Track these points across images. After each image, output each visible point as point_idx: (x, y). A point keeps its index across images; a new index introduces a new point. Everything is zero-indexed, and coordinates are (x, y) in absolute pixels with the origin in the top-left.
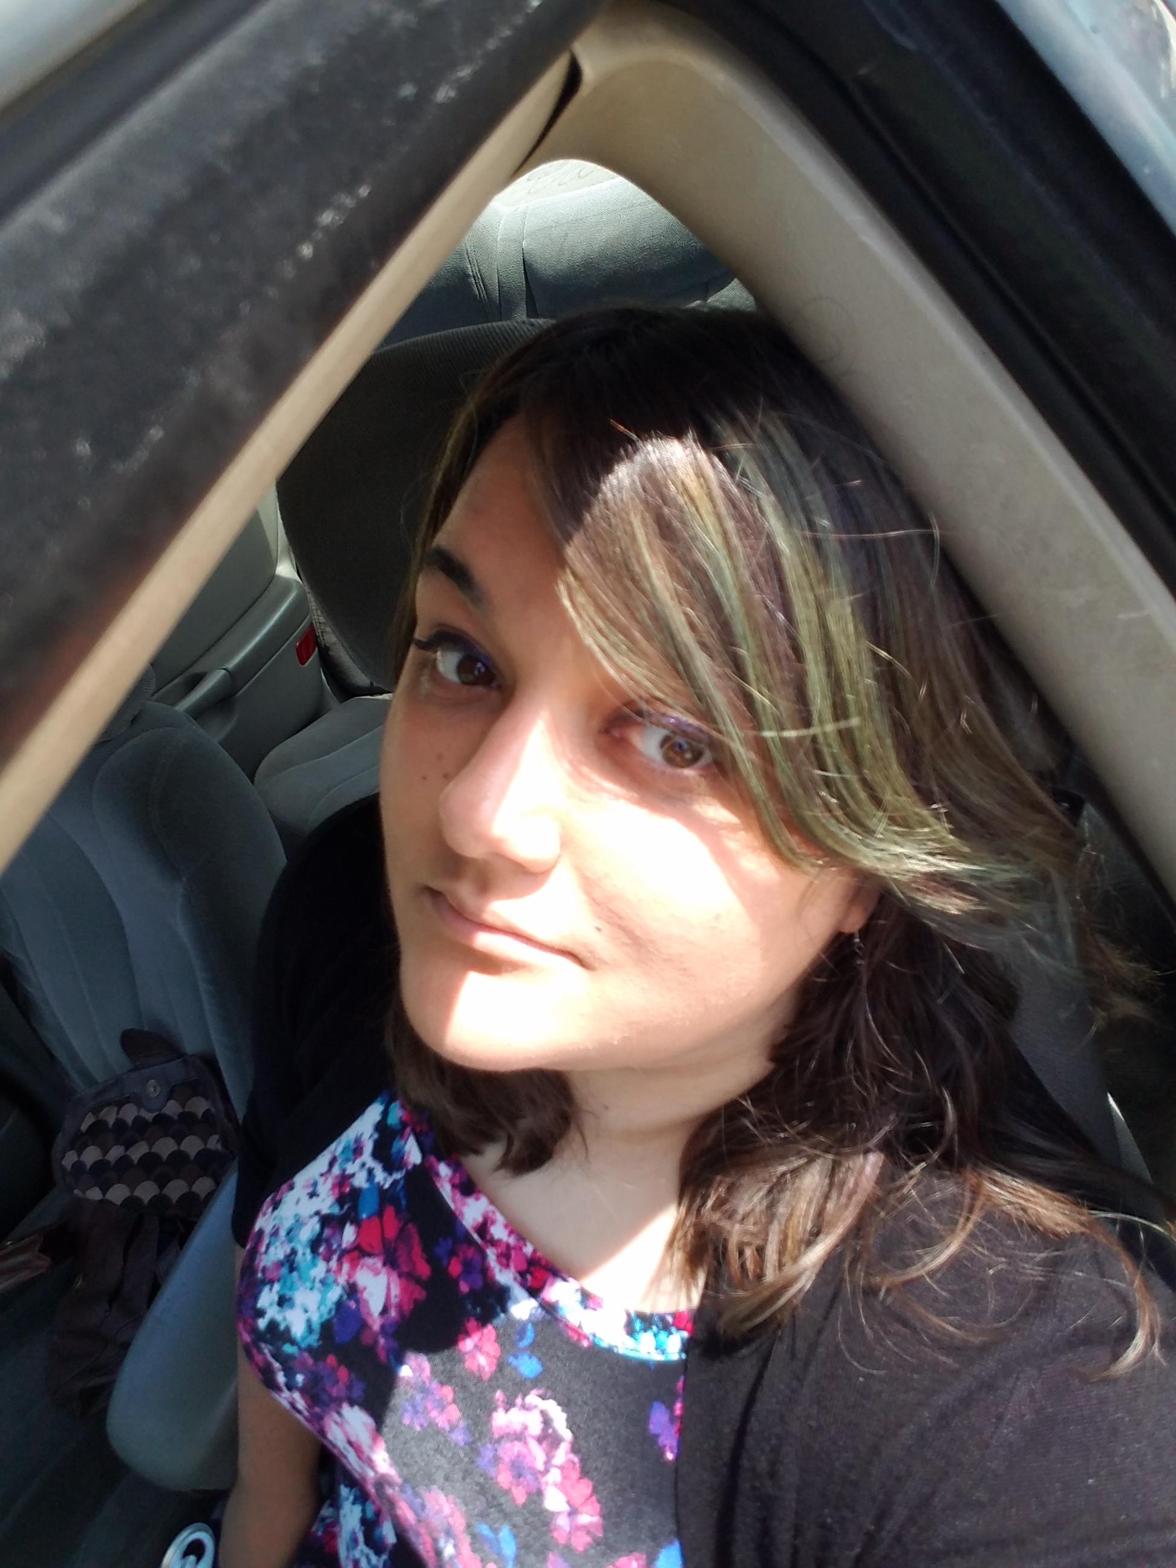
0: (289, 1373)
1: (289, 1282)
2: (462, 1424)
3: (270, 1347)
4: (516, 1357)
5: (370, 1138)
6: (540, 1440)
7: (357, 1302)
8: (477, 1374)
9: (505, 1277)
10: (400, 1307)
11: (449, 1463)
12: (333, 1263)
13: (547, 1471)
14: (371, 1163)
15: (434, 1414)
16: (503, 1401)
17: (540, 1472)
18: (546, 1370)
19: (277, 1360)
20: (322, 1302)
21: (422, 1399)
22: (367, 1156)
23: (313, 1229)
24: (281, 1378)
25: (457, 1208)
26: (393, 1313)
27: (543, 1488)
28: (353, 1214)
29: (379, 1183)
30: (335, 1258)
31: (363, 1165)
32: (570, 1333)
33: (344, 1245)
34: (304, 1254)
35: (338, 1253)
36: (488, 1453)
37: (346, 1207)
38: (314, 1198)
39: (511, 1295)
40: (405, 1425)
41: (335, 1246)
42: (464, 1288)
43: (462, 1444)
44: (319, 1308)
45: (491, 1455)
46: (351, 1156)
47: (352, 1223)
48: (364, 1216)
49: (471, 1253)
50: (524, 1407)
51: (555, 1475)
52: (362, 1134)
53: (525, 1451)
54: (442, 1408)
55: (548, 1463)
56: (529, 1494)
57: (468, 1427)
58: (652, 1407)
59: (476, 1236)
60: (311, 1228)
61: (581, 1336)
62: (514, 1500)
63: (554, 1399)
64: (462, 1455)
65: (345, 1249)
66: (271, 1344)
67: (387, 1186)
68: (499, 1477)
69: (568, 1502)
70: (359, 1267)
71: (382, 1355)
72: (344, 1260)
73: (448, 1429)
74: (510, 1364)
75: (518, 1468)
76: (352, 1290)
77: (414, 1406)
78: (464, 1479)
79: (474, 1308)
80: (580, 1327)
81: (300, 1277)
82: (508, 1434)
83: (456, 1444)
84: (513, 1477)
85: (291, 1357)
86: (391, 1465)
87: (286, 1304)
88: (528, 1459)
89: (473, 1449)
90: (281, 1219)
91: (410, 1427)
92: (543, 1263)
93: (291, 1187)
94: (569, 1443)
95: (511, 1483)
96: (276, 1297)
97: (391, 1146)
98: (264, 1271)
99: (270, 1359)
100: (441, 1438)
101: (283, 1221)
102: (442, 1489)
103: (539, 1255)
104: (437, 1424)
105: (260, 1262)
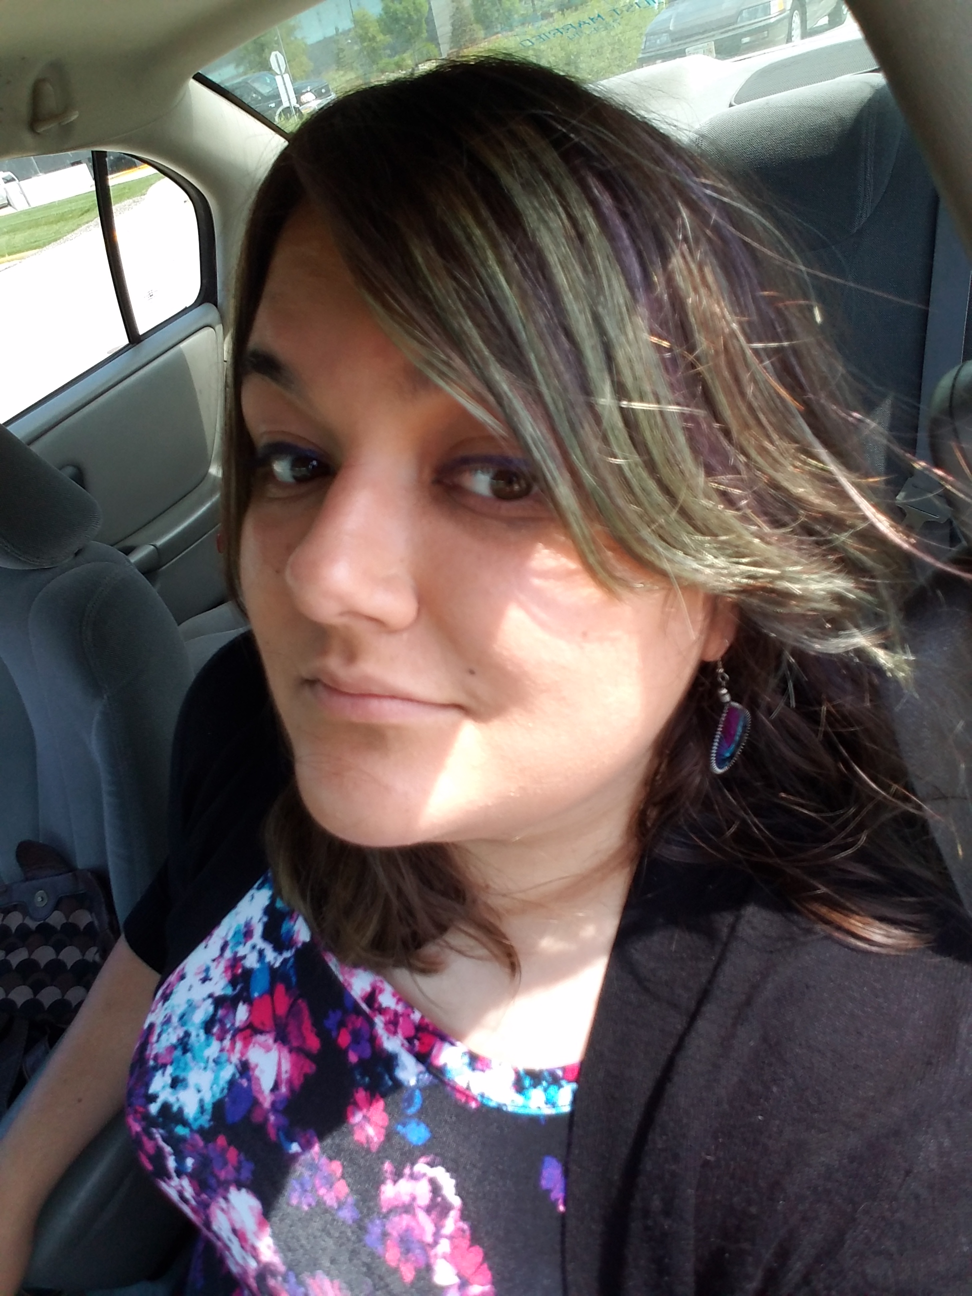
0: (180, 1160)
1: (182, 1065)
2: (351, 1200)
3: (161, 1131)
4: (404, 1125)
5: (259, 921)
6: (428, 1210)
7: (249, 1080)
8: (366, 1146)
9: (392, 1044)
10: (290, 1082)
11: (335, 1244)
12: (227, 1043)
13: (436, 1243)
14: (261, 944)
15: (322, 1191)
16: (391, 1173)
17: (429, 1245)
18: (433, 1137)
19: (168, 1144)
20: (215, 1081)
21: (311, 1176)
22: (257, 938)
24: (171, 1163)
25: (345, 980)
26: (284, 1089)
27: (432, 1261)
28: (245, 994)
29: (269, 963)
30: (229, 1037)
31: (254, 947)
32: (458, 1096)
33: (237, 1024)
34: (198, 1036)
35: (231, 1032)
36: (375, 1229)
37: (239, 987)
38: (207, 983)
39: (399, 1062)
40: (292, 1206)
41: (228, 1026)
42: (353, 1058)
43: (350, 1222)
44: (211, 1087)
45: (379, 1231)
46: (243, 940)
47: (244, 1003)
48: (256, 995)
49: (359, 1022)
50: (413, 1177)
51: (444, 1246)
52: (252, 918)
53: (413, 1224)
54: (331, 1185)
55: (437, 1235)
56: (418, 1270)
57: (356, 1205)
58: (543, 1162)
59: (364, 1006)
60: (205, 1010)
61: (469, 1097)
62: (401, 1278)
63: (443, 1166)
64: (350, 1234)
65: (238, 1028)
66: (163, 1128)
67: (277, 965)
68: (387, 1256)
69: (459, 1275)
70: (251, 1045)
71: (272, 1133)
72: (237, 1038)
73: (336, 1206)
74: (398, 1133)
75: (406, 1242)
76: (245, 1068)
77: (302, 1185)
78: (351, 1260)
79: (363, 1076)
80: (468, 1088)
81: (194, 1058)
82: (397, 1207)
83: (344, 1223)
84: (401, 1253)
85: (183, 1139)
86: (275, 1252)
87: (180, 1084)
88: (417, 1232)
89: (361, 1227)
90: (173, 1007)
91: (298, 1208)
92: (431, 1028)
93: (182, 977)
94: (459, 1210)
95: (399, 1260)
96: (168, 1080)
97: (280, 927)
98: (156, 1058)
99: (162, 1143)
100: (328, 1217)
101: (176, 1008)
102: (328, 1273)
103: (427, 1020)
104: (325, 1203)
105: (152, 1050)
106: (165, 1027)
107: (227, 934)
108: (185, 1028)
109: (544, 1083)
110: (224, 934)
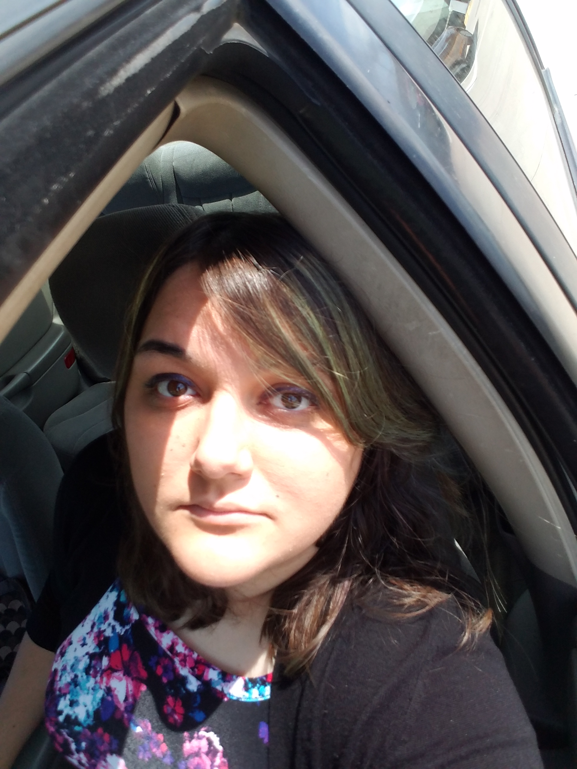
0: (78, 743)
1: (75, 694)
2: (169, 753)
3: (66, 730)
4: (192, 712)
5: (112, 610)
6: (207, 754)
7: (112, 696)
8: (174, 725)
9: (184, 671)
10: (133, 696)
12: (98, 678)
14: (113, 623)
15: (154, 750)
16: (188, 737)
18: (207, 717)
19: (71, 737)
20: (94, 699)
21: (148, 743)
22: (111, 620)
23: (86, 662)
24: (73, 747)
25: (158, 639)
26: (130, 700)
28: (106, 651)
29: (118, 632)
30: (99, 675)
31: (109, 625)
32: (218, 695)
33: (103, 668)
34: (82, 676)
35: (100, 672)
36: (182, 766)
37: (102, 648)
38: (85, 646)
39: (189, 681)
40: (140, 760)
41: (98, 669)
42: (165, 680)
43: (169, 764)
44: (92, 703)
45: (184, 766)
46: (103, 621)
47: (106, 656)
49: (166, 662)
50: (199, 738)
52: (108, 609)
53: (200, 761)
54: (158, 746)
55: (212, 766)
57: (172, 754)
58: (259, 725)
59: (169, 653)
60: (84, 662)
61: (223, 696)
63: (213, 731)
65: (104, 670)
66: (67, 729)
67: (122, 634)
70: (111, 678)
71: (126, 723)
72: (104, 675)
73: (162, 757)
74: (190, 717)
76: (109, 691)
77: (144, 748)
79: (170, 689)
80: (223, 692)
81: (81, 689)
82: (192, 753)
83: (167, 765)
85: (79, 733)
87: (74, 704)
88: (202, 765)
89: (175, 766)
90: (67, 661)
91: (143, 760)
92: (203, 661)
93: (70, 643)
94: (222, 752)
96: (68, 702)
97: (123, 612)
98: (60, 690)
99: (67, 737)
100: (159, 763)
101: (68, 662)
103: (201, 657)
104: (156, 756)
105: (57, 686)
106: (63, 672)
107: (94, 619)
108: (75, 673)
109: (258, 685)
110: (93, 619)
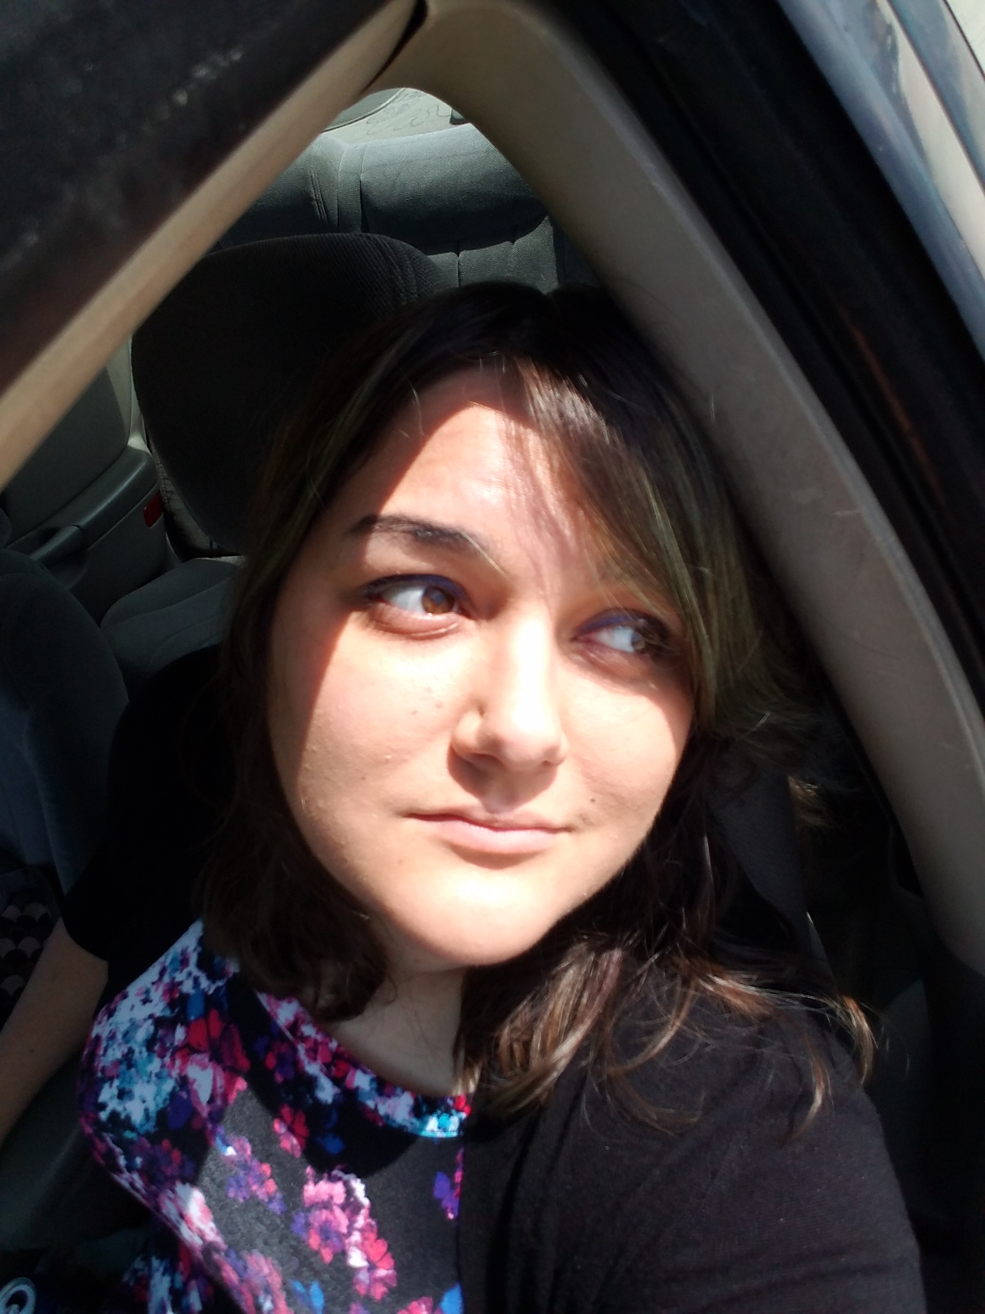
0: (130, 1158)
1: (127, 1077)
2: (279, 1195)
3: (112, 1135)
4: (323, 1137)
5: (195, 950)
6: (343, 1207)
7: (188, 1092)
8: (291, 1153)
9: (313, 1068)
10: (224, 1096)
11: (268, 1230)
12: (167, 1059)
13: (349, 1234)
14: (196, 972)
15: (255, 1187)
16: (312, 1177)
17: (343, 1235)
18: (347, 1149)
19: (118, 1146)
20: (158, 1093)
21: (245, 1174)
22: (192, 967)
23: (148, 1030)
24: (122, 1161)
25: (272, 1010)
26: (218, 1102)
27: (347, 1248)
28: (182, 1017)
29: (204, 989)
30: (169, 1054)
31: (190, 974)
32: (368, 1115)
33: (176, 1043)
34: (141, 1053)
35: (171, 1050)
36: (300, 1220)
37: (177, 1010)
38: (148, 1005)
39: (318, 1084)
40: (230, 1199)
41: (168, 1045)
42: (279, 1078)
43: (279, 1213)
44: (155, 1099)
45: (303, 1221)
46: (179, 966)
47: (182, 1025)
48: (192, 1018)
49: (284, 1048)
50: (331, 1180)
51: (356, 1237)
52: (187, 948)
53: (331, 1217)
54: (262, 1183)
55: (351, 1228)
56: (335, 1254)
57: (283, 1199)
58: (435, 1175)
59: (288, 1034)
60: (146, 1030)
61: (377, 1116)
62: (322, 1259)
63: (356, 1174)
64: (279, 1222)
65: (177, 1047)
66: (113, 1133)
67: (211, 992)
68: (310, 1241)
69: (368, 1260)
70: (189, 1063)
72: (177, 1056)
73: (267, 1200)
74: (318, 1143)
75: (326, 1232)
76: (184, 1082)
77: (238, 1182)
78: (280, 1242)
79: (287, 1094)
80: (376, 1110)
81: (138, 1072)
82: (317, 1203)
83: (274, 1214)
84: (322, 1240)
85: (131, 1142)
86: (218, 1234)
87: (126, 1096)
88: (334, 1224)
89: (288, 1218)
90: (117, 1024)
91: (235, 1200)
92: (346, 1056)
93: (125, 996)
94: (368, 1209)
95: (320, 1245)
96: (116, 1091)
97: (214, 959)
98: (103, 1070)
99: (112, 1145)
100: (261, 1209)
101: (119, 1025)
102: (262, 1252)
103: (343, 1049)
104: (257, 1197)
105: (99, 1064)
106: (110, 1042)
107: (166, 964)
108: (129, 1045)
109: (437, 1112)
110: (163, 962)
